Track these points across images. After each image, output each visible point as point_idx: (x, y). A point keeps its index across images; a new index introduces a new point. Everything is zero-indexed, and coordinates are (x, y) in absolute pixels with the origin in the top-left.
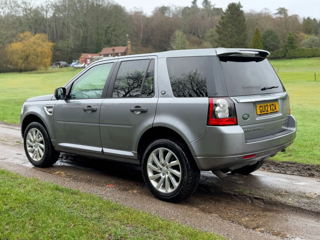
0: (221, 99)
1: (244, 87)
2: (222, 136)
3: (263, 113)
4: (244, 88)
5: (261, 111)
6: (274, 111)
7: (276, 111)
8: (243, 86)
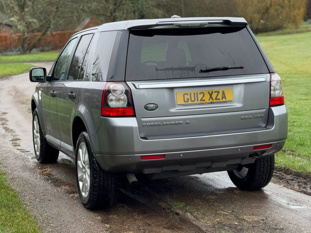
0: (114, 84)
1: (158, 68)
2: (114, 129)
3: (190, 102)
4: (157, 70)
5: (186, 100)
6: (221, 100)
7: (224, 100)
8: (156, 68)
